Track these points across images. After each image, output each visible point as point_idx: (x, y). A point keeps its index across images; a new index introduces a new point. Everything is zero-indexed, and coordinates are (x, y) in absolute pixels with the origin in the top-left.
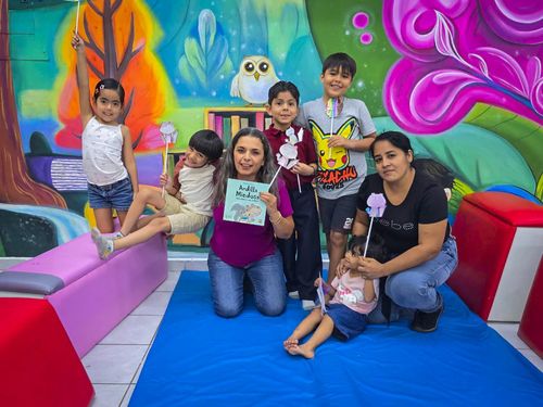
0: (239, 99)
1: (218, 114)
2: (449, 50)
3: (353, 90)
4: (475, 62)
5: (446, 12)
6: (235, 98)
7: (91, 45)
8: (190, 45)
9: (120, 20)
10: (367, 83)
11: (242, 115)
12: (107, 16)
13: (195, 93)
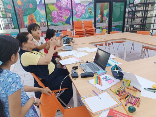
6: (42, 22)
7: (30, 18)
9: (32, 16)
10: (51, 20)
13: (38, 21)
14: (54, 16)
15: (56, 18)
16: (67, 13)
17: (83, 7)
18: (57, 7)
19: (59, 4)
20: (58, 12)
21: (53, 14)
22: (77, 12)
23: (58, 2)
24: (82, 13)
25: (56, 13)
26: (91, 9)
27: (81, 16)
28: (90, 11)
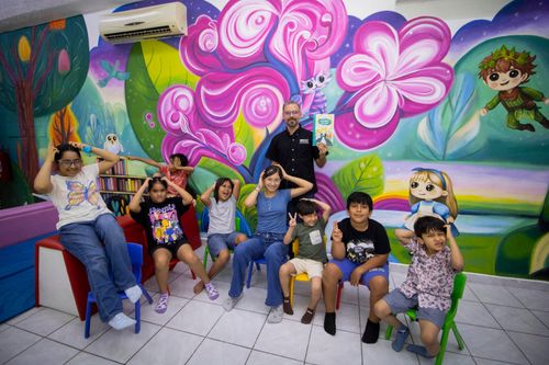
2: (186, 130)
4: (198, 136)
5: (184, 112)
7: (57, 130)
8: (88, 129)
9: (65, 119)
10: (155, 146)
12: (62, 118)
15: (186, 137)
16: (263, 103)
17: (424, 52)
18: (198, 62)
19: (208, 41)
20: (196, 95)
21: (166, 106)
22: (349, 91)
23: (204, 25)
24: (408, 109)
25: (183, 104)
26: (527, 68)
27: (389, 129)
28: (507, 82)
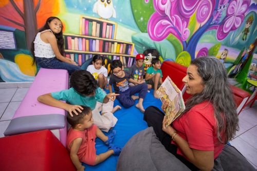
0: (97, 14)
1: (87, 19)
2: (168, 13)
3: (139, 21)
4: (173, 20)
6: (95, 13)
10: (144, 19)
11: (98, 22)
13: (76, 7)
14: (162, 7)
16: (205, 10)
17: (244, 8)
22: (227, 16)
26: (251, 22)
27: (227, 34)
